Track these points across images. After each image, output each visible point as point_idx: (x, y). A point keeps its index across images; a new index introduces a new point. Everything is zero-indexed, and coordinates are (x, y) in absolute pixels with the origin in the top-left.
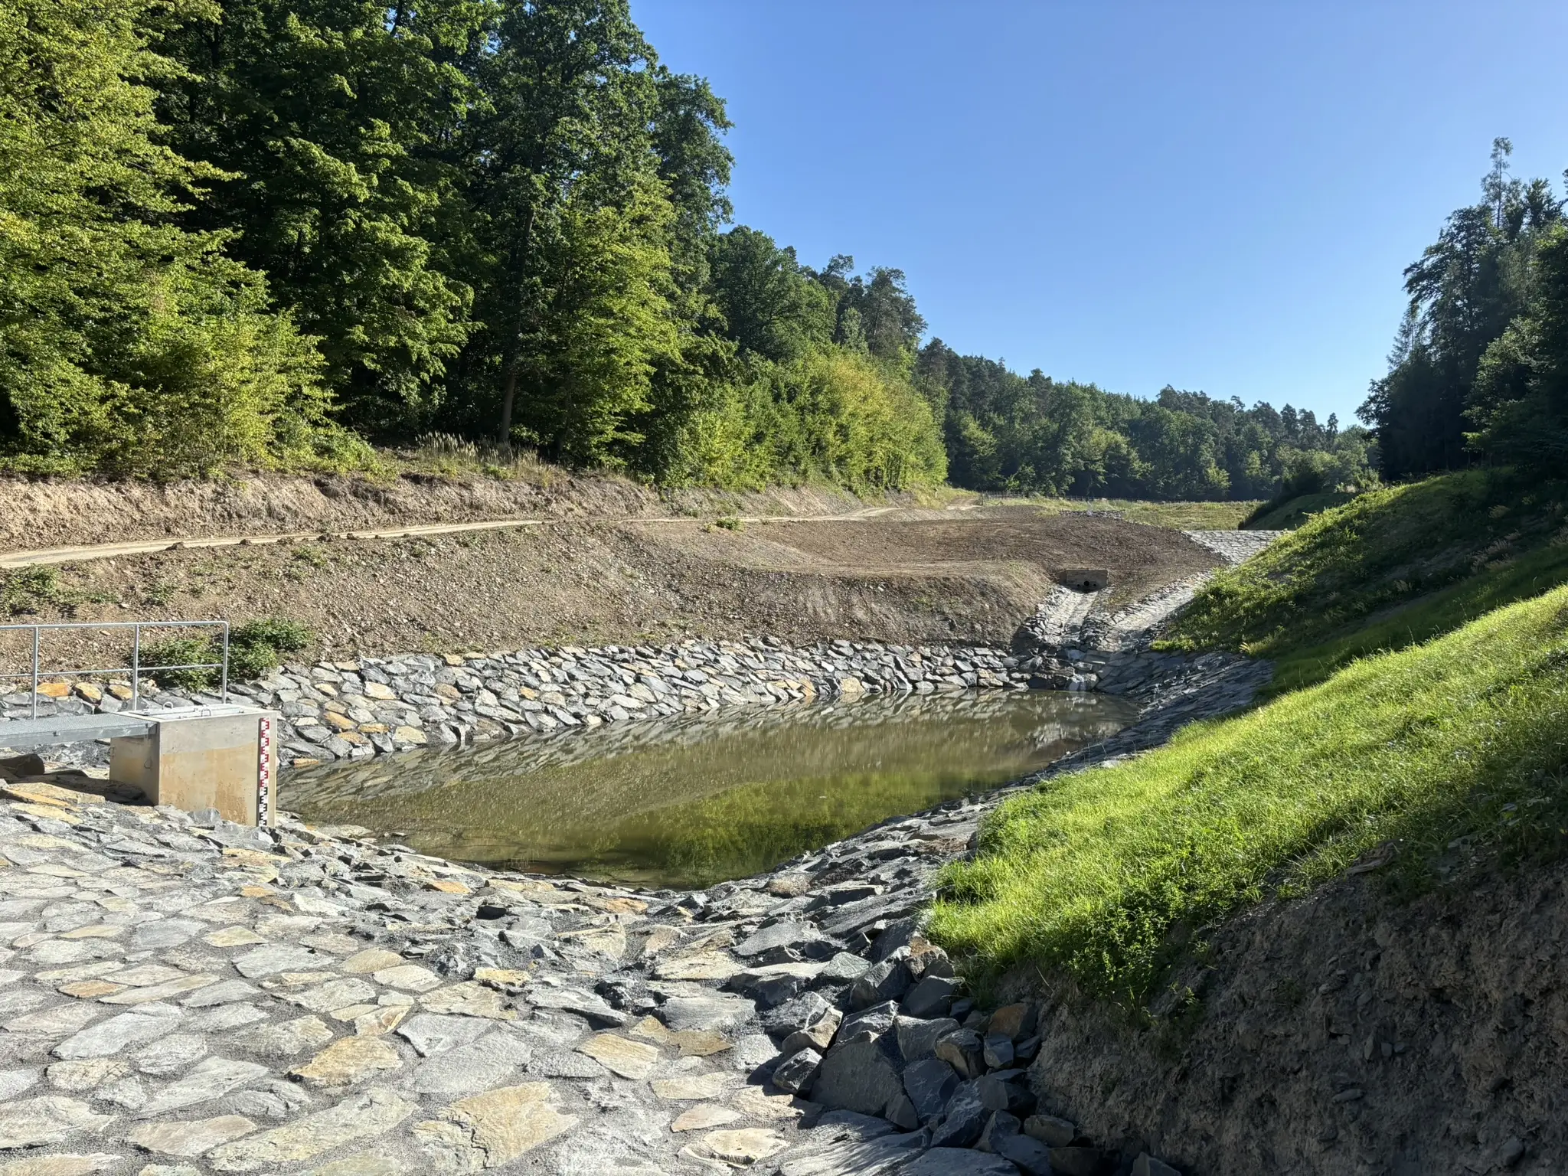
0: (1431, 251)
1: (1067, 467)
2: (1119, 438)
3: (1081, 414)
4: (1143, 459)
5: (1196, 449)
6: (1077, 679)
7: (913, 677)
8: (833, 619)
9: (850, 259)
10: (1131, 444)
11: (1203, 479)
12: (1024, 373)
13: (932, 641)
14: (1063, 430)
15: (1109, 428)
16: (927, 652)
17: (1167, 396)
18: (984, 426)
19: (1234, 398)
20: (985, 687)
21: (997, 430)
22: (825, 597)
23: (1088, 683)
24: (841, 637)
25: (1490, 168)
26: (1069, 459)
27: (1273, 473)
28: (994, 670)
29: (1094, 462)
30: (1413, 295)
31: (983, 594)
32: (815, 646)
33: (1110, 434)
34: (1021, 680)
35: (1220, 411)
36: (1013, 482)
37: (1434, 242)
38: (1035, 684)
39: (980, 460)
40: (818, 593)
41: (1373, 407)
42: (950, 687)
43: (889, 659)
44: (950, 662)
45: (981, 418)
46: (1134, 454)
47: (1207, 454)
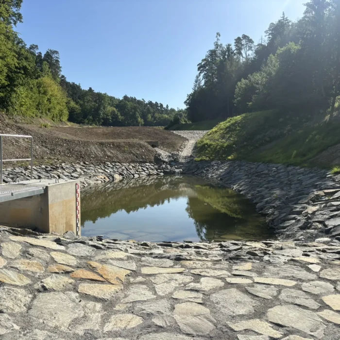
0: (203, 60)
1: (101, 117)
2: (115, 109)
3: (105, 101)
4: (122, 116)
5: (135, 114)
6: (177, 170)
7: (133, 173)
8: (102, 156)
9: (37, 46)
10: (119, 111)
11: (137, 121)
12: (87, 89)
13: (133, 162)
14: (99, 106)
15: (111, 106)
16: (133, 165)
17: (126, 98)
18: (77, 103)
19: (143, 99)
20: (152, 175)
21: (81, 105)
22: (96, 149)
23: (180, 171)
24: (107, 161)
25: (216, 40)
26: (102, 114)
27: (154, 120)
28: (152, 169)
29: (108, 116)
30: (200, 71)
31: (141, 147)
32: (100, 164)
33: (112, 107)
34: (161, 172)
35: (139, 102)
36: (86, 121)
37: (204, 58)
38: (166, 173)
39: (76, 114)
40: (93, 148)
41: (188, 101)
42: (143, 175)
43: (123, 168)
44: (140, 168)
45: (76, 101)
46: (119, 114)
47: (138, 115)
